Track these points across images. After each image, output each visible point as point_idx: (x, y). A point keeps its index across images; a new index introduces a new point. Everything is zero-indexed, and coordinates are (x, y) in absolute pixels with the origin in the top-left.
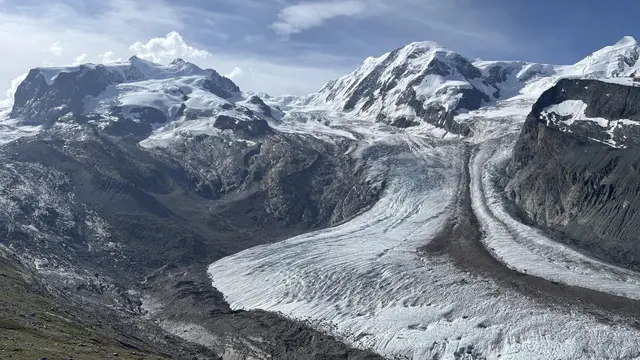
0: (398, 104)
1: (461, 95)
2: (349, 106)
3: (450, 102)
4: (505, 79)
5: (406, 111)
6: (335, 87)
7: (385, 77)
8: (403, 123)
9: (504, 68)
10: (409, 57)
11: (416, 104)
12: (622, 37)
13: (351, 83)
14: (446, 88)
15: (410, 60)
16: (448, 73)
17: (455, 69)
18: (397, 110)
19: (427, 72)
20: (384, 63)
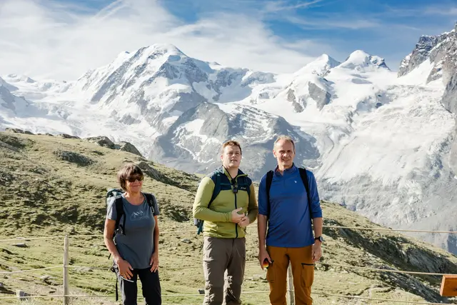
0: (130, 101)
1: (179, 97)
2: (96, 98)
3: (166, 105)
4: (230, 83)
5: (134, 109)
6: (92, 77)
7: (129, 74)
8: (129, 120)
9: (231, 73)
10: (149, 57)
11: (143, 103)
12: (321, 55)
13: (104, 75)
14: (169, 91)
15: (150, 60)
16: (176, 76)
17: (183, 73)
18: (128, 107)
19: (158, 74)
20: (131, 60)
